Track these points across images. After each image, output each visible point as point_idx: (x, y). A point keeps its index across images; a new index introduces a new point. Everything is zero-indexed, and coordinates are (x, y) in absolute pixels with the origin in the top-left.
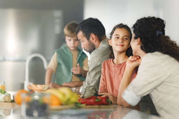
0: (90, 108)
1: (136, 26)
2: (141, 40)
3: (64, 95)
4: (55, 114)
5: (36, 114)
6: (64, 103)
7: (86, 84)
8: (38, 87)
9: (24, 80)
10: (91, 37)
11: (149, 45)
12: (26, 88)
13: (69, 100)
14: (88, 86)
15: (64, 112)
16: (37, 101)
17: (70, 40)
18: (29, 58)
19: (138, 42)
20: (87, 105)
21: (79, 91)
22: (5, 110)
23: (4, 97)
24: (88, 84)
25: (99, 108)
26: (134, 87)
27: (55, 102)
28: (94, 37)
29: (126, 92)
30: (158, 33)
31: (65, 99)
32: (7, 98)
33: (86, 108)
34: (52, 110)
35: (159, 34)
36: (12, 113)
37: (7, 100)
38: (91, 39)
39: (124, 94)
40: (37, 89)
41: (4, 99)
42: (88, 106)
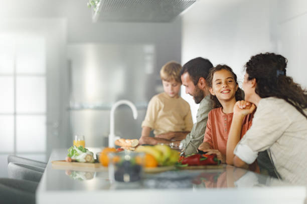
0: (193, 169)
1: (250, 64)
2: (257, 81)
3: (162, 154)
4: (151, 178)
5: (127, 178)
6: (161, 164)
7: (191, 137)
8: (126, 143)
9: (109, 133)
10: (199, 81)
11: (265, 88)
12: (111, 144)
13: (168, 160)
14: (192, 140)
15: (162, 175)
16: (129, 162)
17: (167, 85)
18: (114, 106)
19: (252, 83)
20: (189, 165)
21: (178, 147)
22: (87, 172)
23: (85, 157)
24: (193, 138)
25: (206, 169)
26: (249, 140)
27: (151, 163)
28: (203, 82)
29: (239, 147)
30: (278, 73)
31: (163, 159)
32: (89, 157)
33: (189, 169)
34: (147, 173)
35: (280, 74)
36: (95, 176)
37: (88, 160)
38: (199, 84)
39: (236, 150)
40: (126, 144)
41: (85, 158)
42: (191, 167)
